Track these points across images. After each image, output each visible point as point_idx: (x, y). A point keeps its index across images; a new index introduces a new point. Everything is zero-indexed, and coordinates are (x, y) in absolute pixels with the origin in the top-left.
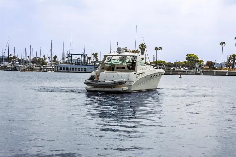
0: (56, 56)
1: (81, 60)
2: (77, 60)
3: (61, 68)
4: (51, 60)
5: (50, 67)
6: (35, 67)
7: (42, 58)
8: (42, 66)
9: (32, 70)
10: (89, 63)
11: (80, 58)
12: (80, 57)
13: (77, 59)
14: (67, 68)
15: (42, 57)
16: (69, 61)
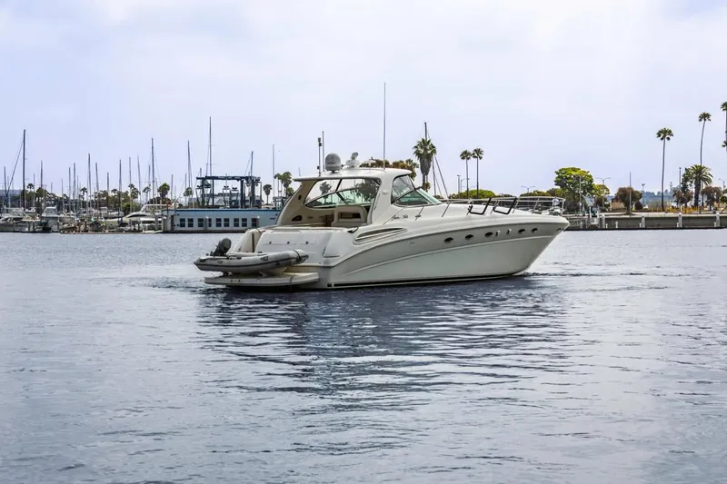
0: (165, 185)
1: (242, 194)
2: (231, 195)
3: (183, 220)
4: (151, 196)
5: (149, 216)
6: (106, 218)
7: (123, 191)
8: (125, 215)
9: (97, 228)
10: (267, 204)
11: (239, 188)
12: (237, 184)
13: (228, 191)
14: (200, 220)
15: (125, 189)
16: (206, 199)
